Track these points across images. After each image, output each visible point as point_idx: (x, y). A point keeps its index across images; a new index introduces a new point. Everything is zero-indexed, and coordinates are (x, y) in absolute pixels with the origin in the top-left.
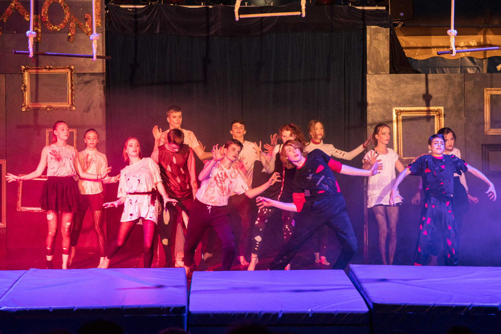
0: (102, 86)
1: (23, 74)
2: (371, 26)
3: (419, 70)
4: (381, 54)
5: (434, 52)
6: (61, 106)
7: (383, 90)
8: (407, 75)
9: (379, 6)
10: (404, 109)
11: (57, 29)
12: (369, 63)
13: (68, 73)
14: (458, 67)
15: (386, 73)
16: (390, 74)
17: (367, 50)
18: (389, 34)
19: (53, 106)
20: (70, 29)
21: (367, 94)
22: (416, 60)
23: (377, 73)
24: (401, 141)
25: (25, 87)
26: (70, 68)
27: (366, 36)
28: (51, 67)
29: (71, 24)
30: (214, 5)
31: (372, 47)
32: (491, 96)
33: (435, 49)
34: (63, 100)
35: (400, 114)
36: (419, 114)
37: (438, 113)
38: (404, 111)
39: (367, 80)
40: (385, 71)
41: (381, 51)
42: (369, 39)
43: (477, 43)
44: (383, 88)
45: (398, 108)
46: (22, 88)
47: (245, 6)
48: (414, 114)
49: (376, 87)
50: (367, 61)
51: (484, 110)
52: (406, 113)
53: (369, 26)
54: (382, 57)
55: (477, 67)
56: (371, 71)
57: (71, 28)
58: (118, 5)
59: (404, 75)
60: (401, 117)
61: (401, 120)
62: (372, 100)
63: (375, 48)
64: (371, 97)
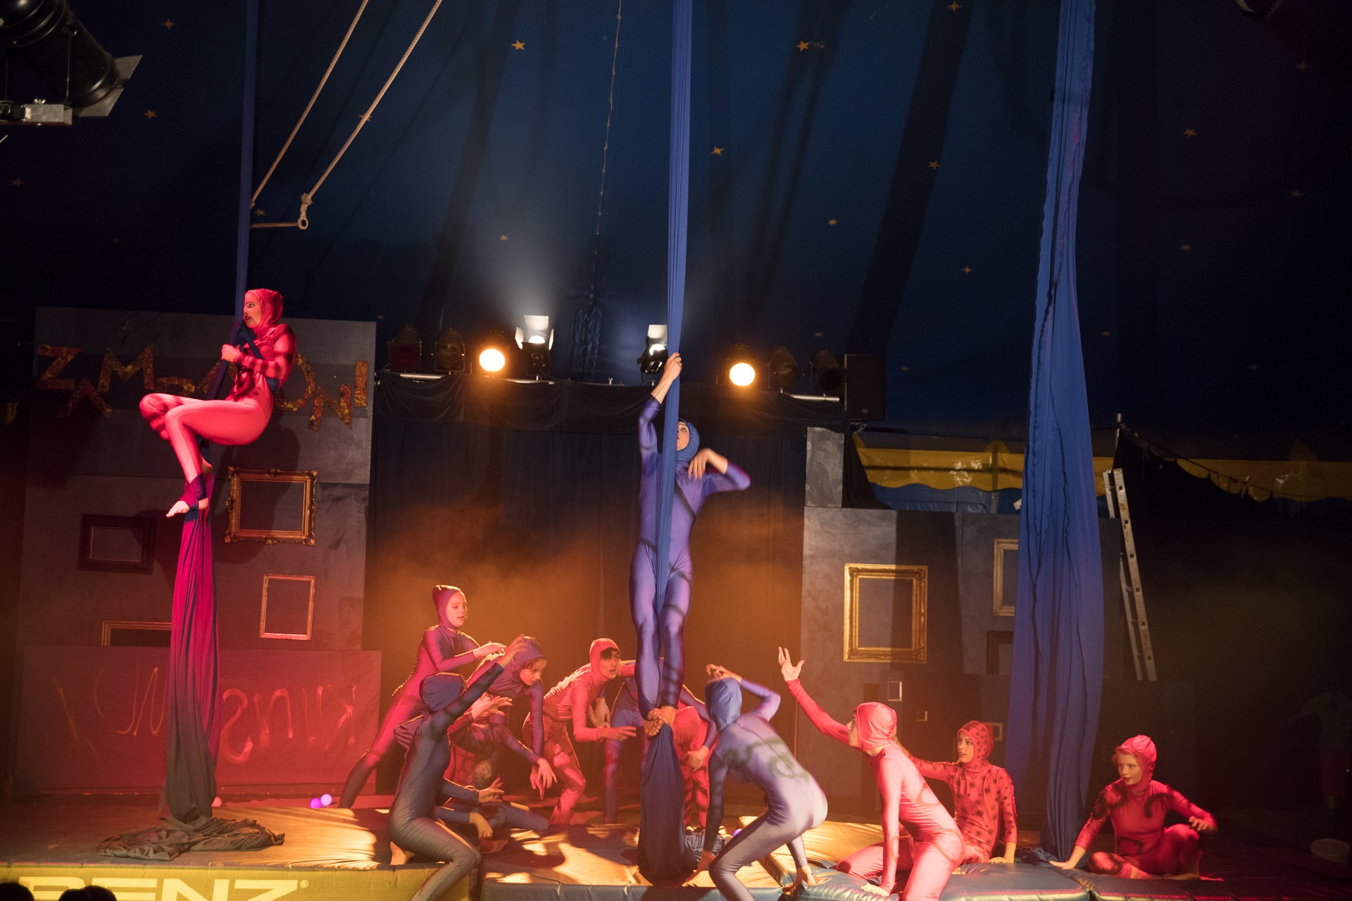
0: (363, 506)
1: (230, 480)
2: (814, 428)
3: (889, 504)
4: (830, 475)
5: (913, 476)
6: (291, 537)
7: (829, 533)
8: (871, 511)
9: (829, 395)
10: (863, 567)
11: (292, 409)
12: (809, 487)
13: (306, 482)
14: (953, 503)
15: (836, 506)
16: (843, 509)
17: (806, 468)
18: (843, 442)
19: (279, 536)
20: (315, 408)
21: (805, 538)
22: (884, 488)
23: (822, 505)
24: (857, 620)
25: (232, 501)
26: (310, 475)
27: (806, 444)
28: (279, 471)
29: (316, 401)
31: (815, 463)
32: (1005, 551)
33: (916, 471)
34: (296, 527)
35: (856, 575)
36: (888, 576)
37: (917, 576)
38: (863, 570)
39: (805, 517)
40: (835, 503)
41: (829, 470)
42: (810, 449)
43: (983, 464)
44: (831, 530)
45: (853, 565)
46: (227, 504)
47: (608, 385)
48: (880, 576)
49: (818, 528)
50: (807, 485)
51: (993, 574)
52: (866, 573)
53: (811, 428)
54: (830, 479)
55: (984, 506)
56: (811, 501)
57: (317, 407)
58: (397, 373)
59: (866, 510)
60: (858, 579)
61: (858, 584)
62: (811, 550)
63: (821, 464)
64: (810, 544)
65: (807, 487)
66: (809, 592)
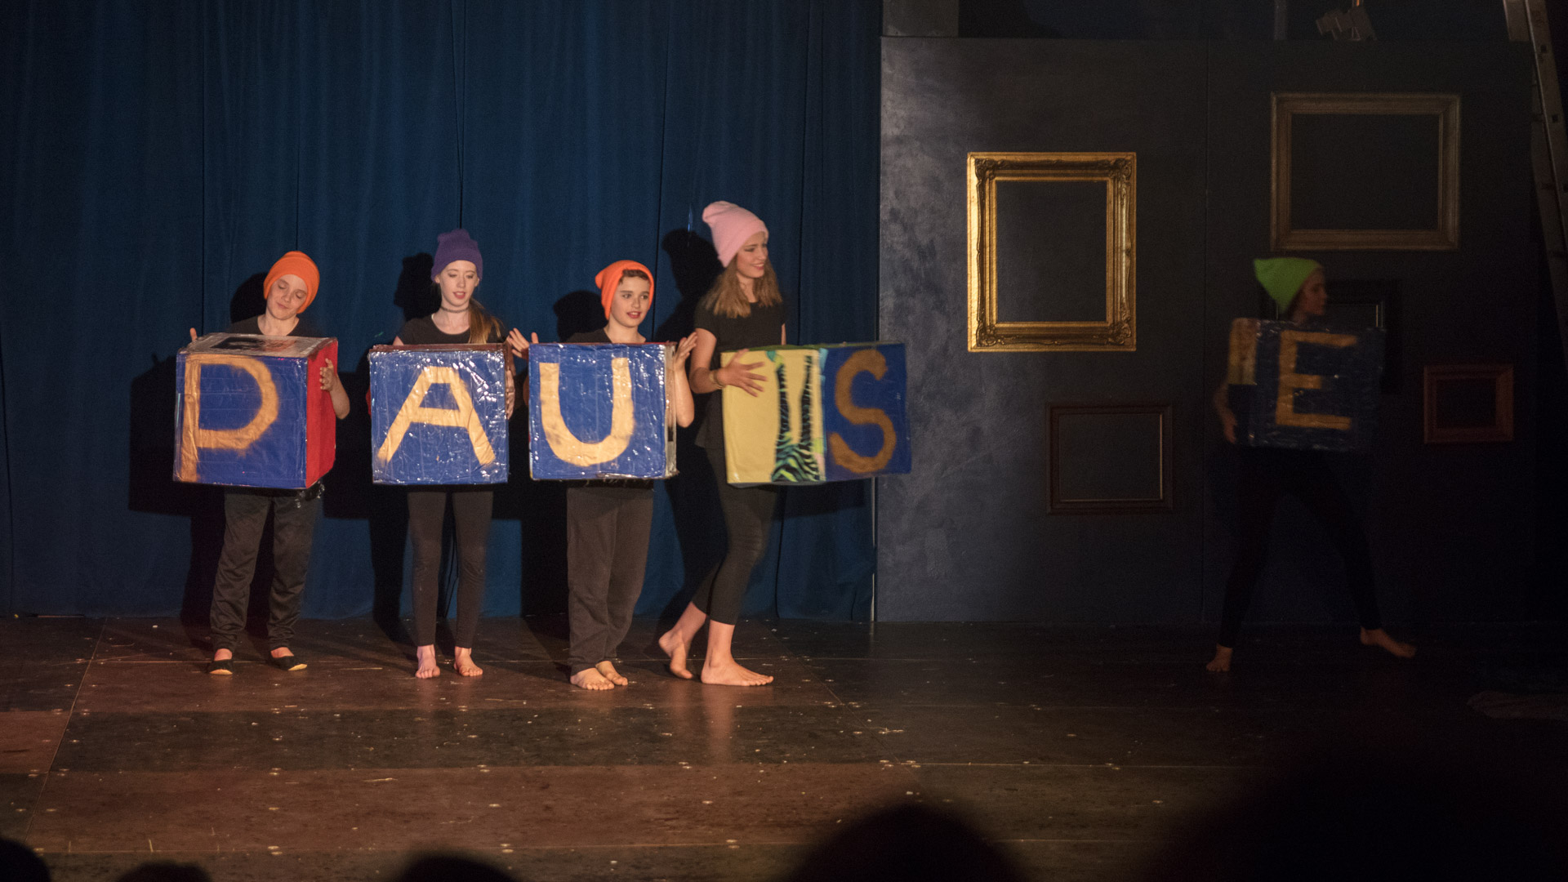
3: (1056, 25)
7: (935, 91)
8: (1016, 42)
10: (1004, 158)
15: (946, 34)
16: (959, 40)
21: (883, 103)
23: (917, 33)
24: (994, 267)
32: (1294, 117)
35: (990, 175)
36: (1054, 175)
37: (1117, 173)
38: (1004, 166)
39: (883, 57)
40: (944, 28)
44: (937, 84)
45: (983, 156)
48: (1039, 175)
49: (911, 80)
51: (1269, 165)
52: (1010, 171)
56: (894, 25)
59: (1007, 40)
60: (994, 185)
61: (994, 195)
62: (898, 127)
64: (895, 114)
66: (894, 214)
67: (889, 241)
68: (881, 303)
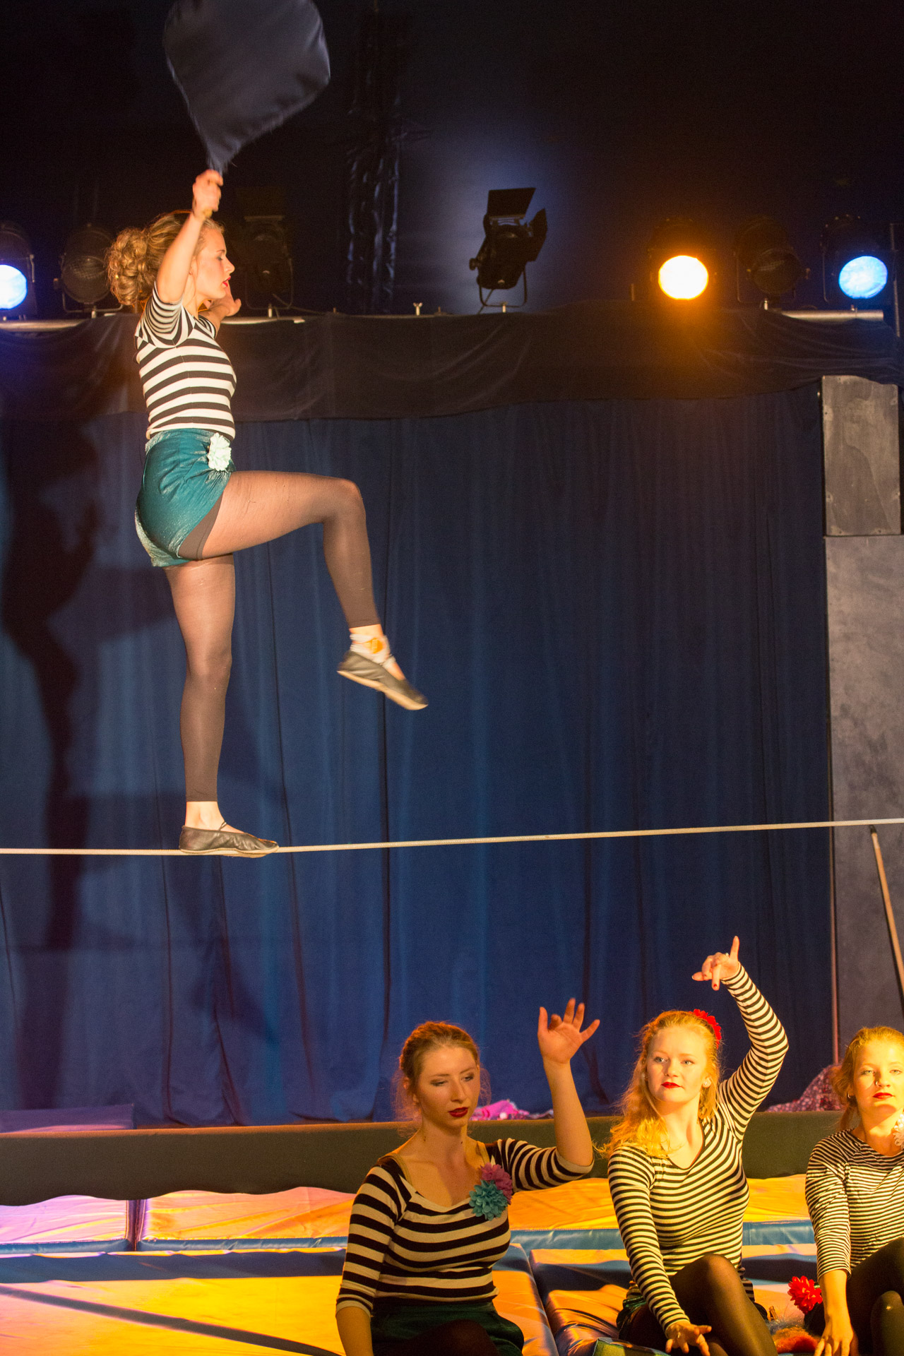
2: (838, 377)
4: (873, 469)
7: (879, 587)
12: (832, 498)
15: (889, 531)
16: (901, 537)
17: (825, 457)
18: (895, 401)
21: (830, 599)
23: (862, 532)
27: (821, 408)
30: (309, 314)
31: (842, 447)
39: (827, 556)
40: (887, 527)
41: (872, 459)
42: (831, 419)
44: (882, 582)
47: (414, 317)
49: (857, 578)
50: (827, 493)
53: (831, 377)
54: (874, 478)
56: (840, 526)
62: (845, 623)
63: (854, 448)
64: (841, 612)
65: (830, 499)
67: (840, 736)
68: (835, 797)
